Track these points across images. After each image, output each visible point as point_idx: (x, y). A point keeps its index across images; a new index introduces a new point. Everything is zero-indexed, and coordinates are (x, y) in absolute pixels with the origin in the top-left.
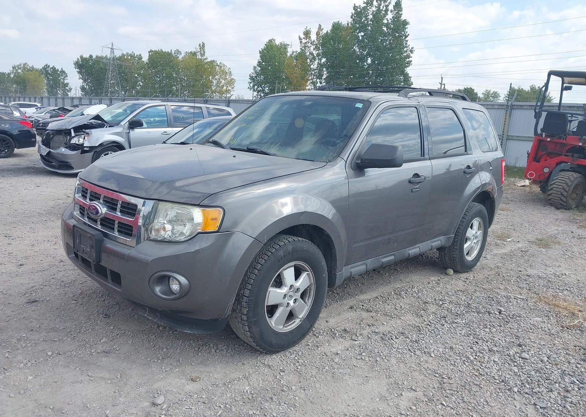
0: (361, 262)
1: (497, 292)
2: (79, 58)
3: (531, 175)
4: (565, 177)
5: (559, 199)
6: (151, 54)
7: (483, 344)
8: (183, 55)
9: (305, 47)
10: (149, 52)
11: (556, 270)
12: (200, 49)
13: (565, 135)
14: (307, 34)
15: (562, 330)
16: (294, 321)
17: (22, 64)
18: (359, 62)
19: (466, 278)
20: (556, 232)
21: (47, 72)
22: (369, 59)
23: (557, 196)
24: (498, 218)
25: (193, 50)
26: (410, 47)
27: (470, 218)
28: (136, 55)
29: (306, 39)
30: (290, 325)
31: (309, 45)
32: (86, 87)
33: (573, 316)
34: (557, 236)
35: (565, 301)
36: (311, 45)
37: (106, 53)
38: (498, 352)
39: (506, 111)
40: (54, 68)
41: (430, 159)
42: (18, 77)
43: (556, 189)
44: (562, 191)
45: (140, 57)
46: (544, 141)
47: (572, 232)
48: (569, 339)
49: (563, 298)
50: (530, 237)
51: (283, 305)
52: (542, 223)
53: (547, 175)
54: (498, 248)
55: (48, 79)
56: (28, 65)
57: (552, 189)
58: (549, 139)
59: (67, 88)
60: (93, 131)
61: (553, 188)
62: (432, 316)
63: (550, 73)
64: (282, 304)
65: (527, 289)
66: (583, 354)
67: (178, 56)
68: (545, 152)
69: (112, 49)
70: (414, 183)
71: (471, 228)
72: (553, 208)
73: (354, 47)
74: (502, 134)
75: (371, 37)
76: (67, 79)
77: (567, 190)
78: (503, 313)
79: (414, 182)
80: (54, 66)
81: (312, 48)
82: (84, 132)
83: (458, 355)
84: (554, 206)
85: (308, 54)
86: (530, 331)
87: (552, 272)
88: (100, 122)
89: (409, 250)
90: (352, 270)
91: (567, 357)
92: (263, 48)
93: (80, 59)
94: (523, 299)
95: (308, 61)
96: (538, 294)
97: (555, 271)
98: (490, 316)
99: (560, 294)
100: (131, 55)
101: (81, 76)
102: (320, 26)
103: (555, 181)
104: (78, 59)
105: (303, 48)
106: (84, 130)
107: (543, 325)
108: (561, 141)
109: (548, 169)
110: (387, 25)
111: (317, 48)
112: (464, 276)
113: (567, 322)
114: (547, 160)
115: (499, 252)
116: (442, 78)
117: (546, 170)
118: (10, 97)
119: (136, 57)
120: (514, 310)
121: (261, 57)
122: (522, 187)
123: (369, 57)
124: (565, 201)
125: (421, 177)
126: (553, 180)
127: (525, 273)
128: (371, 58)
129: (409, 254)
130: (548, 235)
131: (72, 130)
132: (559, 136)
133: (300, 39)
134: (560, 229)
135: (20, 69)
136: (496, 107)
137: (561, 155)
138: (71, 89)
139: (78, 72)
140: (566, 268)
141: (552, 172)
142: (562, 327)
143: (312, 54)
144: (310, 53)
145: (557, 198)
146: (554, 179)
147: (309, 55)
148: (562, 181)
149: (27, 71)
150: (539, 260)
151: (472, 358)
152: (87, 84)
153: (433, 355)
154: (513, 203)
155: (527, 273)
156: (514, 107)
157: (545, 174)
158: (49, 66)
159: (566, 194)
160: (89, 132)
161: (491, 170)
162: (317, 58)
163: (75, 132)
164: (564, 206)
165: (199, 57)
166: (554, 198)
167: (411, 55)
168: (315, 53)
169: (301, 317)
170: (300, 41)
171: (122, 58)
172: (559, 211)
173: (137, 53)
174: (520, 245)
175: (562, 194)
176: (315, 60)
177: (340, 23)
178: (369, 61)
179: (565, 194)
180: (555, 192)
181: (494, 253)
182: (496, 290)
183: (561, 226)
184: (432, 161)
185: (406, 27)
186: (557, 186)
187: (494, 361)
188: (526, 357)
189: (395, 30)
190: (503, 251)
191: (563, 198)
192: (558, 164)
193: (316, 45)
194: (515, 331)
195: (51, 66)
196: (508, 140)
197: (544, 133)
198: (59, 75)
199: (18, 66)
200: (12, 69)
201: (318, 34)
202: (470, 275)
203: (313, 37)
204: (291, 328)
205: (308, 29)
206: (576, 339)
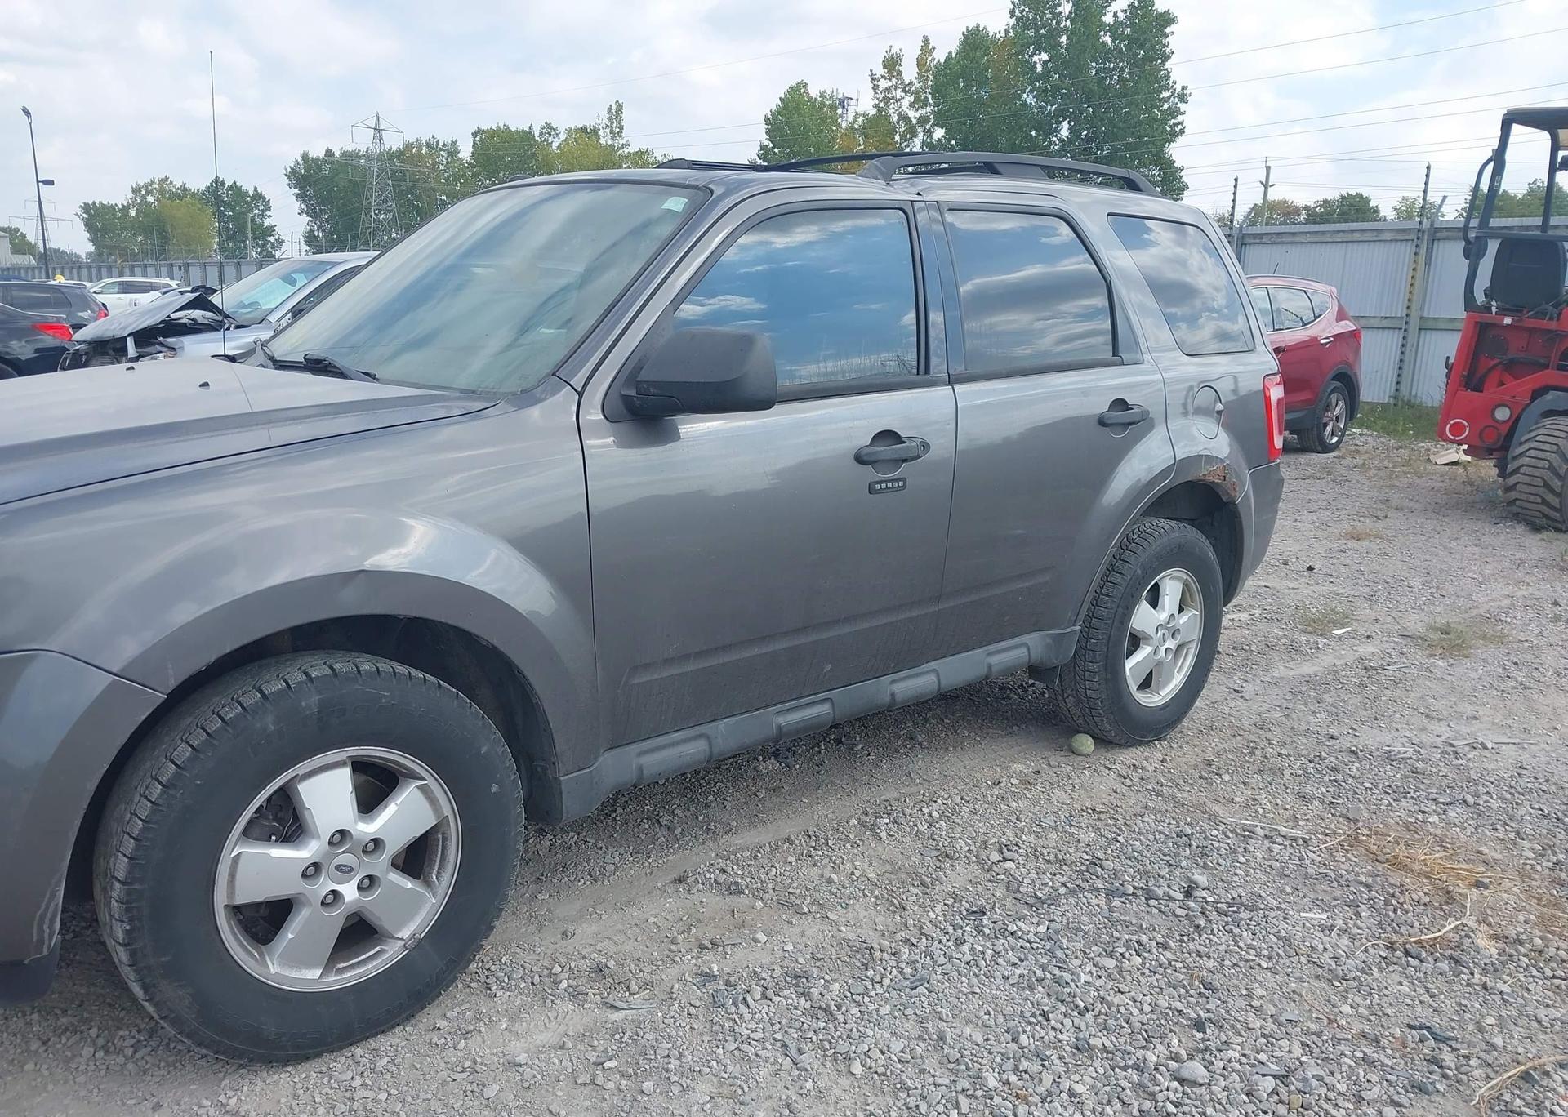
0: (686, 732)
1: (1216, 815)
2: (300, 159)
3: (1457, 429)
4: (1556, 433)
5: (1539, 500)
6: (478, 138)
7: (1068, 1022)
8: (563, 137)
9: (886, 100)
10: (475, 134)
11: (1457, 732)
12: (611, 119)
13: (1556, 306)
14: (892, 64)
15: (1385, 958)
16: (378, 949)
17: (156, 180)
18: (1038, 135)
19: (1134, 766)
20: (1506, 602)
21: (218, 198)
22: (1065, 125)
23: (1533, 490)
24: (1335, 561)
25: (589, 122)
26: (1178, 88)
27: (1139, 571)
28: (441, 144)
29: (890, 79)
30: (359, 962)
31: (899, 94)
32: (316, 233)
33: (1447, 903)
34: (1503, 618)
35: (1441, 846)
36: (903, 94)
37: (362, 142)
38: (1108, 1052)
39: (1417, 246)
40: (235, 188)
41: (951, 381)
42: (146, 215)
43: (1529, 470)
44: (1548, 475)
45: (453, 151)
46: (1494, 325)
47: (1556, 604)
48: (1399, 997)
49: (1438, 832)
50: (1414, 623)
51: (309, 901)
52: (1470, 575)
53: (1505, 429)
54: (1293, 660)
55: (221, 217)
56: (171, 182)
57: (1516, 471)
58: (1508, 321)
59: (272, 239)
60: (187, 341)
61: (1519, 468)
62: (938, 908)
63: (1511, 120)
64: (302, 898)
65: (1322, 802)
66: (1428, 1061)
67: (550, 140)
68: (1498, 360)
69: (377, 130)
70: (876, 462)
71: (1154, 602)
72: (1520, 529)
73: (1025, 96)
74: (1404, 315)
75: (1068, 65)
76: (270, 216)
77: (1562, 472)
78: (1198, 893)
79: (873, 458)
80: (235, 183)
81: (908, 100)
82: (161, 344)
83: (951, 1066)
84: (1525, 520)
85: (895, 118)
86: (1265, 965)
87: (1443, 738)
88: (209, 314)
89: (894, 682)
90: (647, 760)
91: (1358, 1076)
92: (775, 108)
93: (301, 162)
94: (1294, 840)
95: (897, 138)
96: (1356, 821)
97: (1451, 734)
98: (1149, 905)
99: (1434, 818)
100: (428, 145)
101: (304, 206)
102: (926, 40)
103: (1526, 447)
104: (297, 162)
105: (882, 105)
106: (161, 339)
107: (1320, 941)
108: (1545, 324)
109: (1507, 410)
110: (1113, 30)
111: (919, 102)
112: (1126, 757)
113: (1418, 928)
114: (1504, 384)
115: (1292, 673)
116: (1268, 169)
117: (1502, 414)
118: (111, 267)
119: (441, 150)
120: (1246, 880)
121: (768, 132)
122: (1447, 468)
123: (1064, 120)
124: (1558, 506)
125: (904, 442)
126: (1521, 444)
127: (1347, 742)
128: (1069, 123)
129: (893, 695)
130: (1474, 612)
131: (130, 342)
132: (1536, 310)
133: (873, 80)
134: (1520, 593)
135: (153, 195)
136: (1388, 236)
137: (1546, 367)
138: (283, 242)
139: (298, 196)
140: (1493, 723)
141: (1518, 418)
142: (1391, 947)
143: (905, 118)
144: (900, 115)
145: (1532, 498)
146: (1523, 439)
147: (898, 123)
148: (1547, 447)
149: (169, 199)
150: (1413, 696)
151: (992, 1083)
152: (320, 227)
153: (857, 1069)
154: (1400, 514)
155: (1355, 741)
156: (1438, 235)
157: (1496, 425)
158: (223, 183)
159: (1560, 483)
160: (176, 343)
161: (1219, 413)
162: (919, 129)
163: (137, 345)
164: (1556, 521)
165: (605, 139)
166: (1524, 497)
167: (1182, 107)
168: (913, 115)
169: (405, 933)
170: (872, 85)
171: (406, 154)
172: (1539, 536)
173: (444, 138)
174: (1368, 649)
175: (1546, 485)
176: (914, 135)
177: (981, 29)
178: (1064, 131)
179: (1557, 484)
180: (1526, 479)
181: (1273, 678)
182: (1215, 808)
183: (1528, 584)
184: (959, 388)
185: (1168, 30)
186: (1533, 462)
187: (1072, 1094)
188: (1193, 1079)
189: (1135, 41)
190: (1308, 669)
191: (1550, 498)
192: (1537, 394)
193: (917, 92)
194: (1211, 964)
195: (229, 183)
196: (1423, 332)
197: (1494, 303)
198: (249, 204)
199: (146, 186)
200: (131, 195)
201: (921, 63)
202: (1149, 757)
203: (909, 72)
204: (362, 975)
205: (893, 51)
206: (1425, 997)
